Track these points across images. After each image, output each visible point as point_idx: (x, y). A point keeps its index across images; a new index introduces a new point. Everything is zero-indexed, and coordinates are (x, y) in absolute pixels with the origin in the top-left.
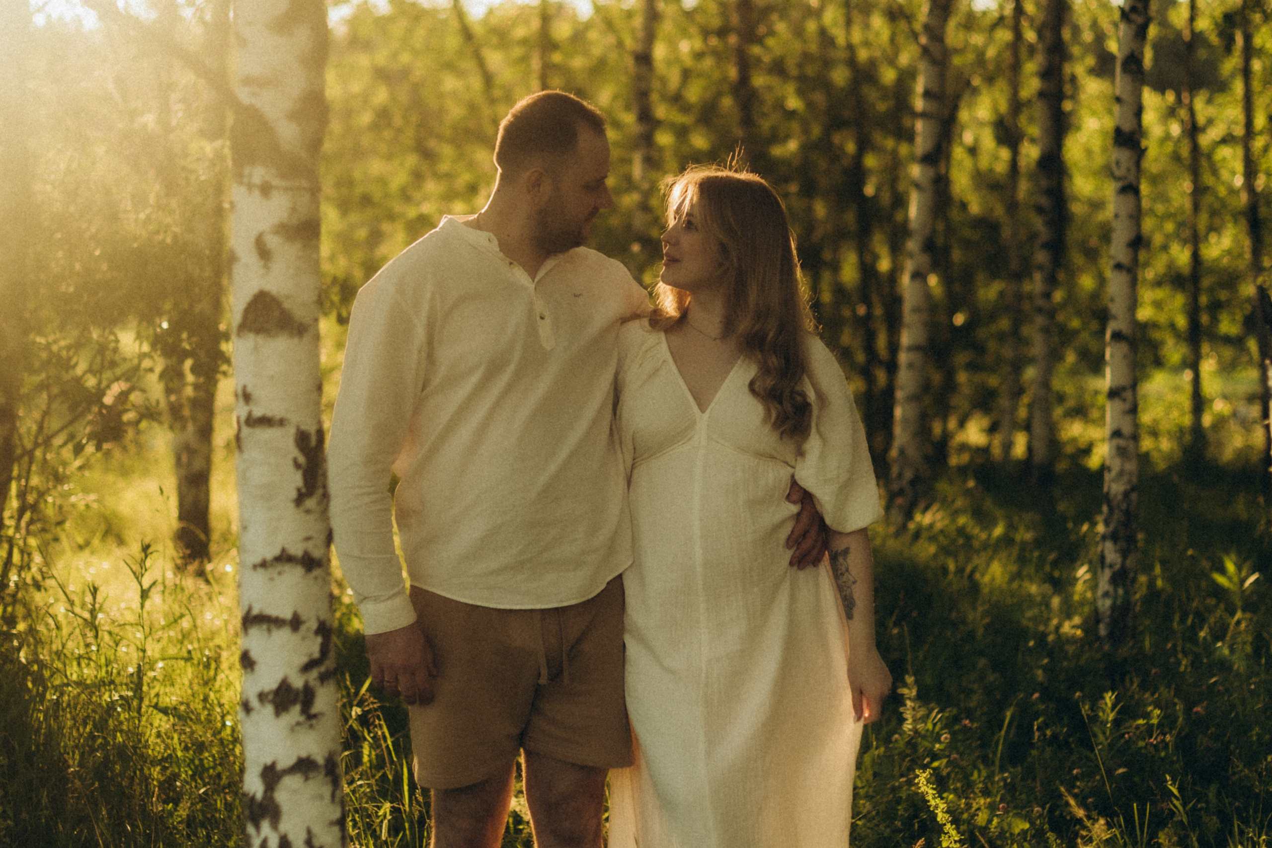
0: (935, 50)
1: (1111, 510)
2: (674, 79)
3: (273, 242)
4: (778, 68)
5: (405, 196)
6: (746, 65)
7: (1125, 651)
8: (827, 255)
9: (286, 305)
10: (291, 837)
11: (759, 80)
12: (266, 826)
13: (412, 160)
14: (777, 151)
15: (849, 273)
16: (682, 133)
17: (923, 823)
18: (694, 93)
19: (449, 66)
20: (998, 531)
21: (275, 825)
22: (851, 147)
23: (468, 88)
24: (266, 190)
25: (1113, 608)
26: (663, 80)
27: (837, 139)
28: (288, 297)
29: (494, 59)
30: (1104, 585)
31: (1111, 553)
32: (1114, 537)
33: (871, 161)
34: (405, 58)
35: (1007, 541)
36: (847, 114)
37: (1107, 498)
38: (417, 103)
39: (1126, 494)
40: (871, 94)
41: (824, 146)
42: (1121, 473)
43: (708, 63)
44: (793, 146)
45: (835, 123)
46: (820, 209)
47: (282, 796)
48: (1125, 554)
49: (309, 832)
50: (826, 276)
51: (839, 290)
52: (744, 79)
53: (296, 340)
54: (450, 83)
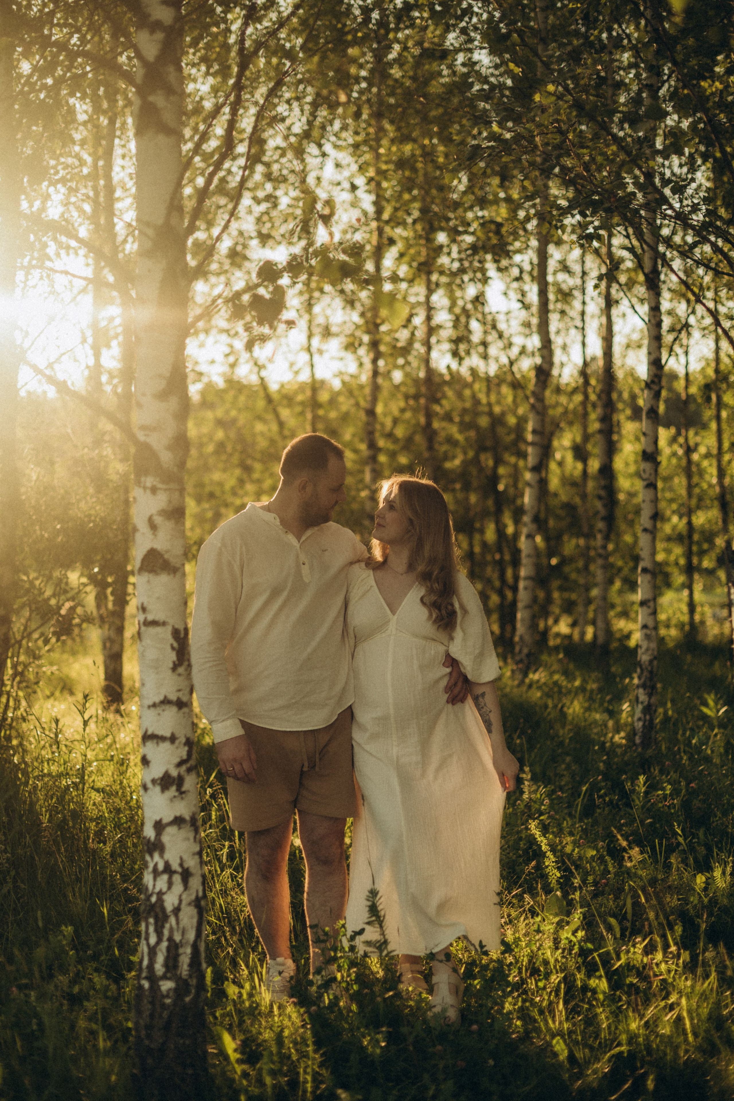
0: (538, 405)
1: (642, 670)
2: (388, 422)
3: (158, 520)
4: (448, 417)
5: (234, 493)
6: (429, 415)
7: (650, 752)
8: (477, 525)
9: (166, 556)
10: (171, 862)
11: (436, 425)
12: (156, 856)
13: (238, 472)
14: (448, 465)
15: (490, 534)
16: (393, 455)
17: (534, 851)
18: (400, 432)
19: (260, 418)
20: (577, 683)
21: (161, 856)
22: (491, 463)
23: (270, 430)
24: (154, 490)
25: (644, 726)
26: (383, 425)
27: (483, 457)
28: (167, 552)
29: (285, 413)
30: (638, 714)
31: (643, 696)
32: (644, 686)
33: (502, 471)
34: (233, 413)
35: (582, 689)
36: (489, 443)
37: (639, 664)
38: (241, 439)
39: (651, 662)
40: (501, 431)
41: (476, 461)
42: (647, 650)
43: (408, 415)
44: (457, 462)
45: (482, 448)
46: (473, 498)
47: (165, 838)
48: (650, 695)
49: (181, 859)
50: (477, 537)
51: (484, 545)
52: (429, 423)
53: (172, 576)
54: (259, 427)
